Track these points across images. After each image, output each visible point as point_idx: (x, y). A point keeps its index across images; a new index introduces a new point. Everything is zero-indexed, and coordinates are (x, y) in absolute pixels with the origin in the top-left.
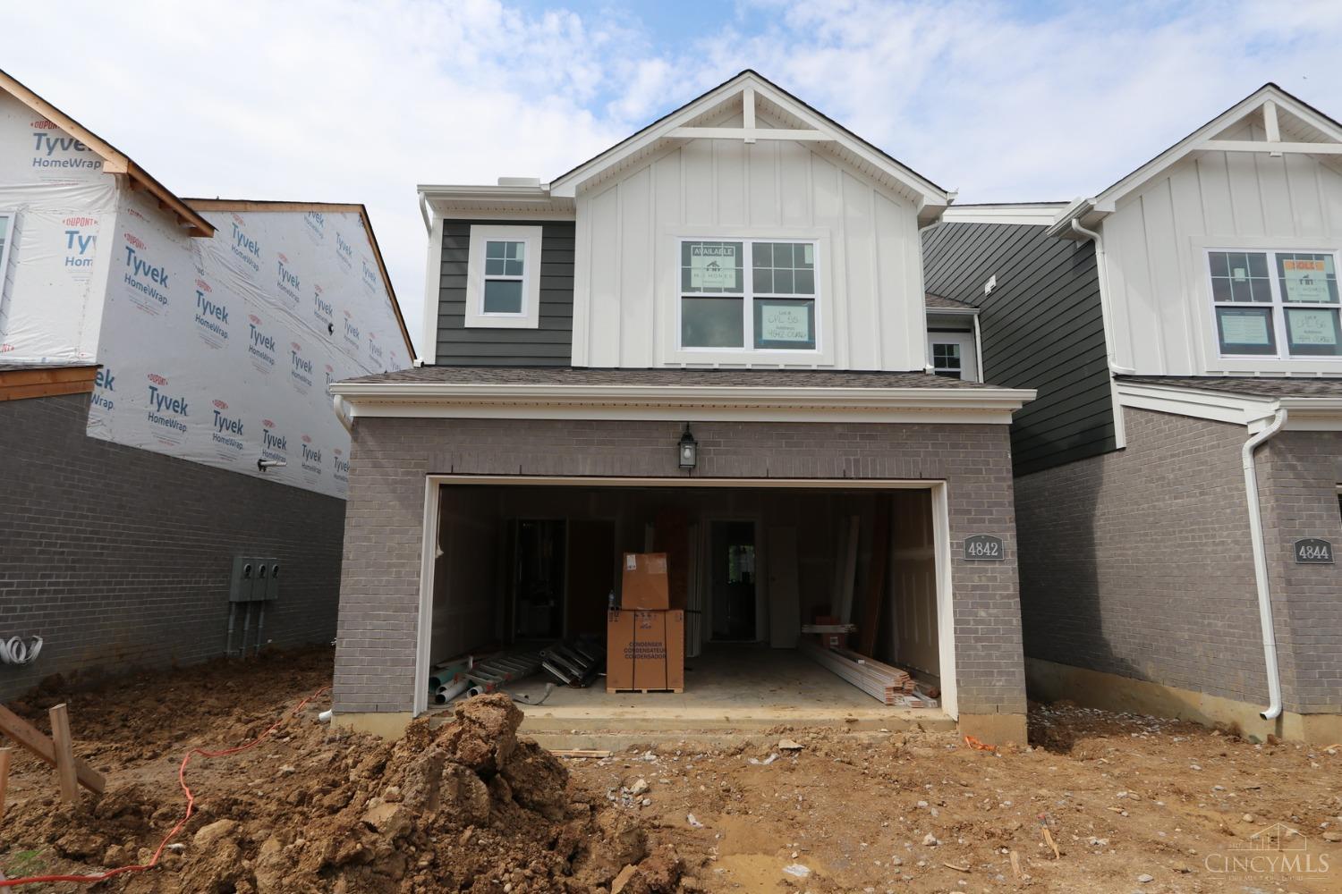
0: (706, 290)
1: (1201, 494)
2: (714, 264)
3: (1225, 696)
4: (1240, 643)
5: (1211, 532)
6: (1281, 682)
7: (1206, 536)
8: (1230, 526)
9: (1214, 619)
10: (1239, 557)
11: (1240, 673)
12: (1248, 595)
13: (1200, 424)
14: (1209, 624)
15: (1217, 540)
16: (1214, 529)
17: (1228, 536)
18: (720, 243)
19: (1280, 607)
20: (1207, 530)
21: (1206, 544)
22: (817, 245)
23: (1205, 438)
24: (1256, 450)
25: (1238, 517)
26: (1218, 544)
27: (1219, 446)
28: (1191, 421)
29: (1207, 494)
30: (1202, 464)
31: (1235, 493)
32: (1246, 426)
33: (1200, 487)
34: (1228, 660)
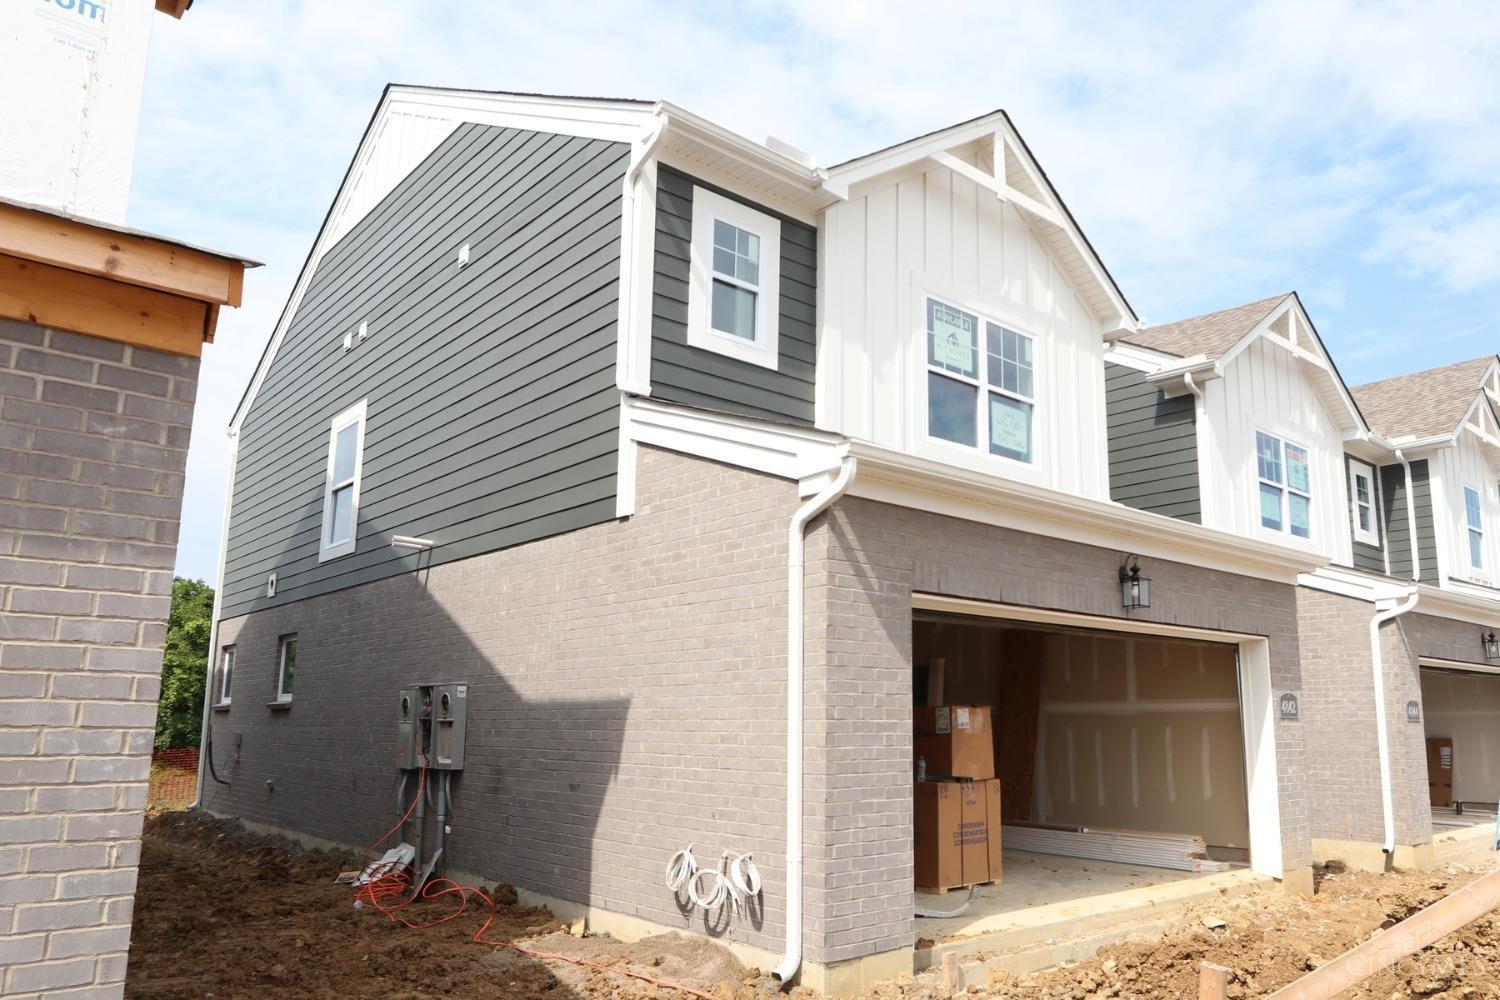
0: (949, 368)
1: (1314, 657)
2: (953, 335)
3: (1329, 837)
4: (1351, 790)
5: (1324, 692)
6: (1395, 820)
7: (1316, 695)
8: (1347, 687)
9: (1321, 769)
10: (1356, 715)
11: (1349, 816)
12: (1362, 748)
13: (1318, 594)
14: (1315, 774)
15: (1330, 699)
16: (1328, 690)
17: (1344, 696)
18: (959, 311)
19: (1398, 757)
20: (1319, 689)
21: (1316, 702)
22: (1035, 340)
23: (1322, 608)
24: (1383, 624)
25: (1355, 679)
26: (1332, 703)
27: (1339, 616)
28: (1307, 590)
29: (1321, 657)
30: (1318, 630)
31: (1355, 658)
32: (1374, 603)
33: (1313, 650)
34: (1334, 806)
